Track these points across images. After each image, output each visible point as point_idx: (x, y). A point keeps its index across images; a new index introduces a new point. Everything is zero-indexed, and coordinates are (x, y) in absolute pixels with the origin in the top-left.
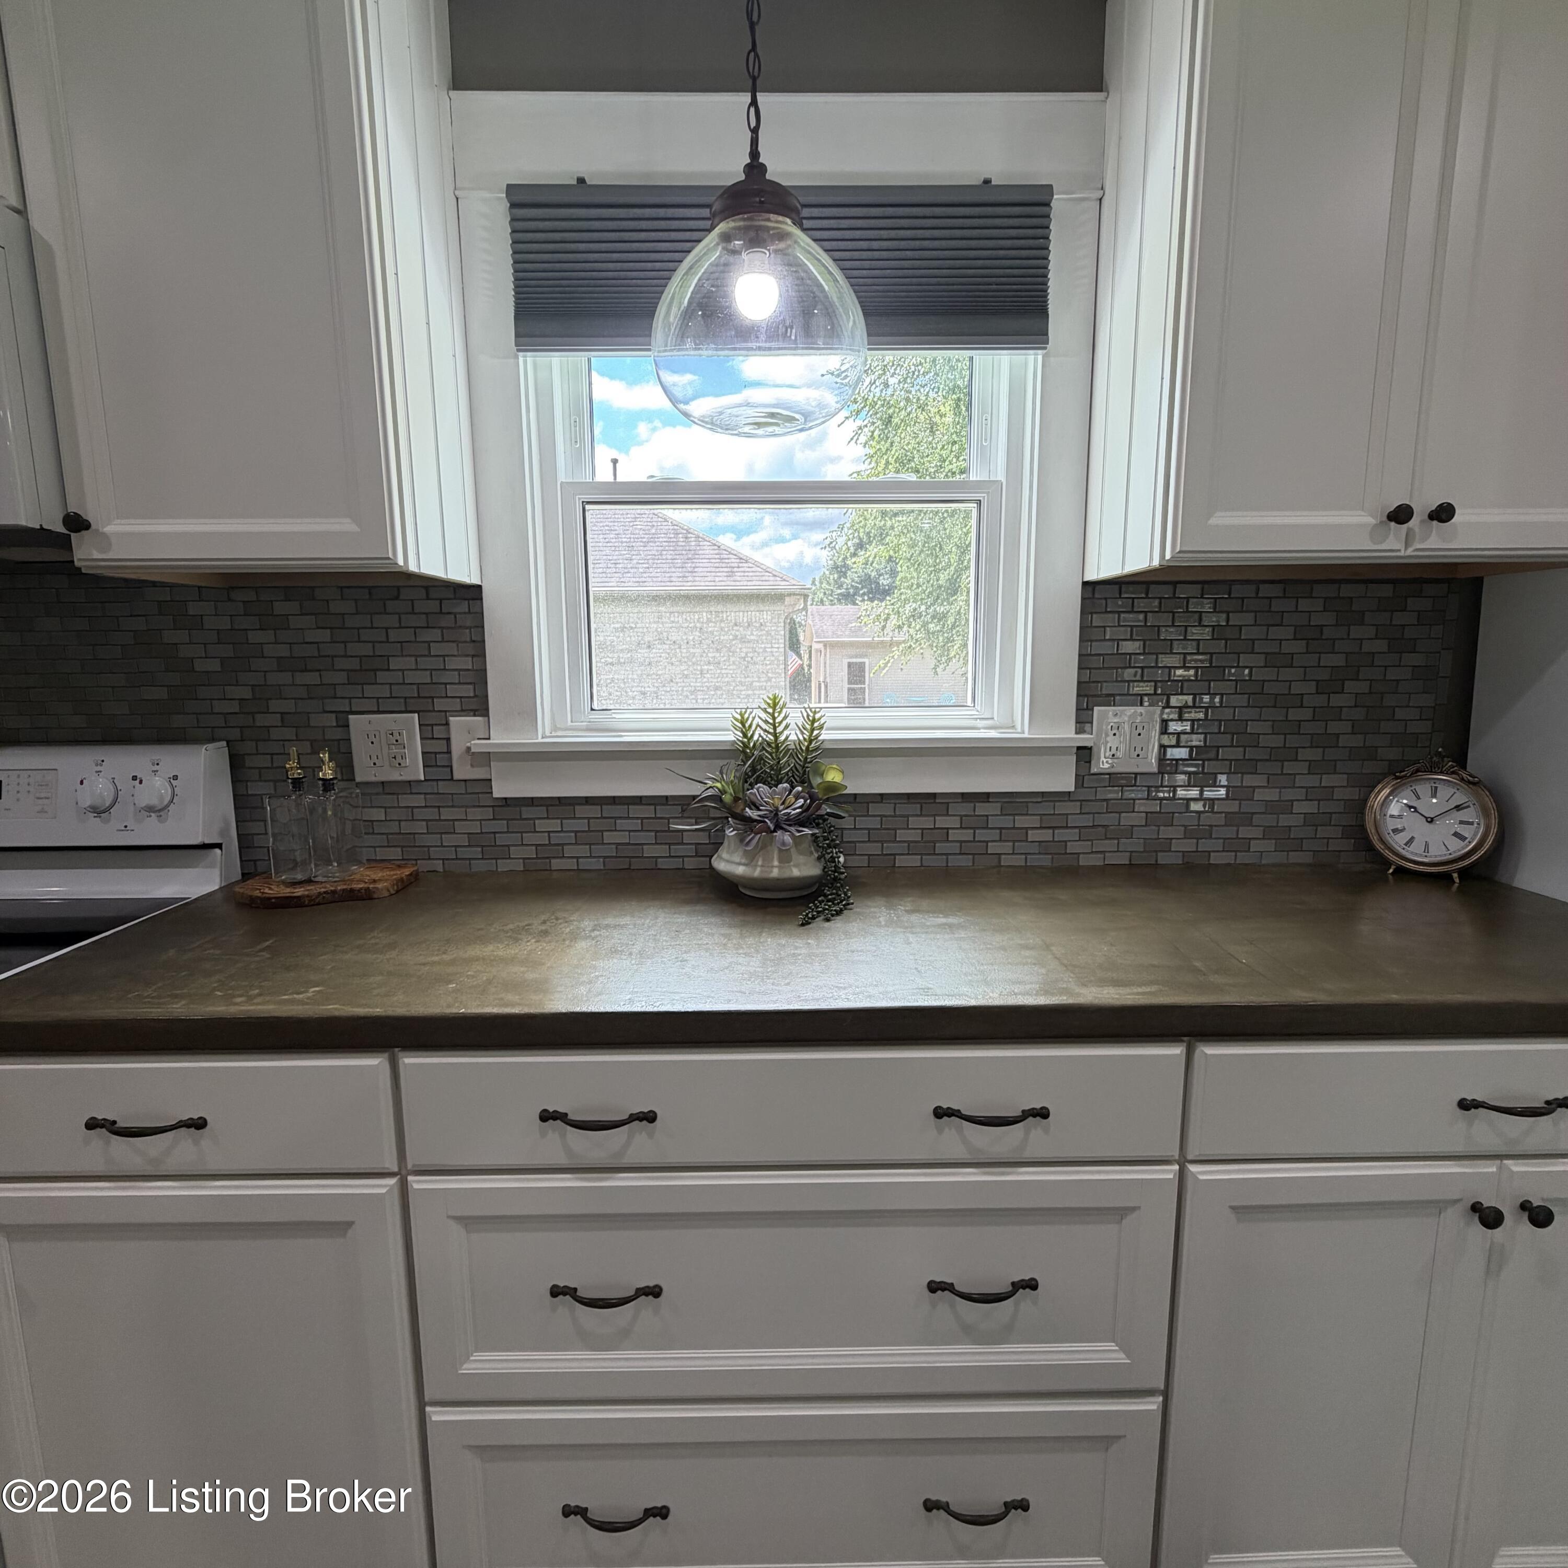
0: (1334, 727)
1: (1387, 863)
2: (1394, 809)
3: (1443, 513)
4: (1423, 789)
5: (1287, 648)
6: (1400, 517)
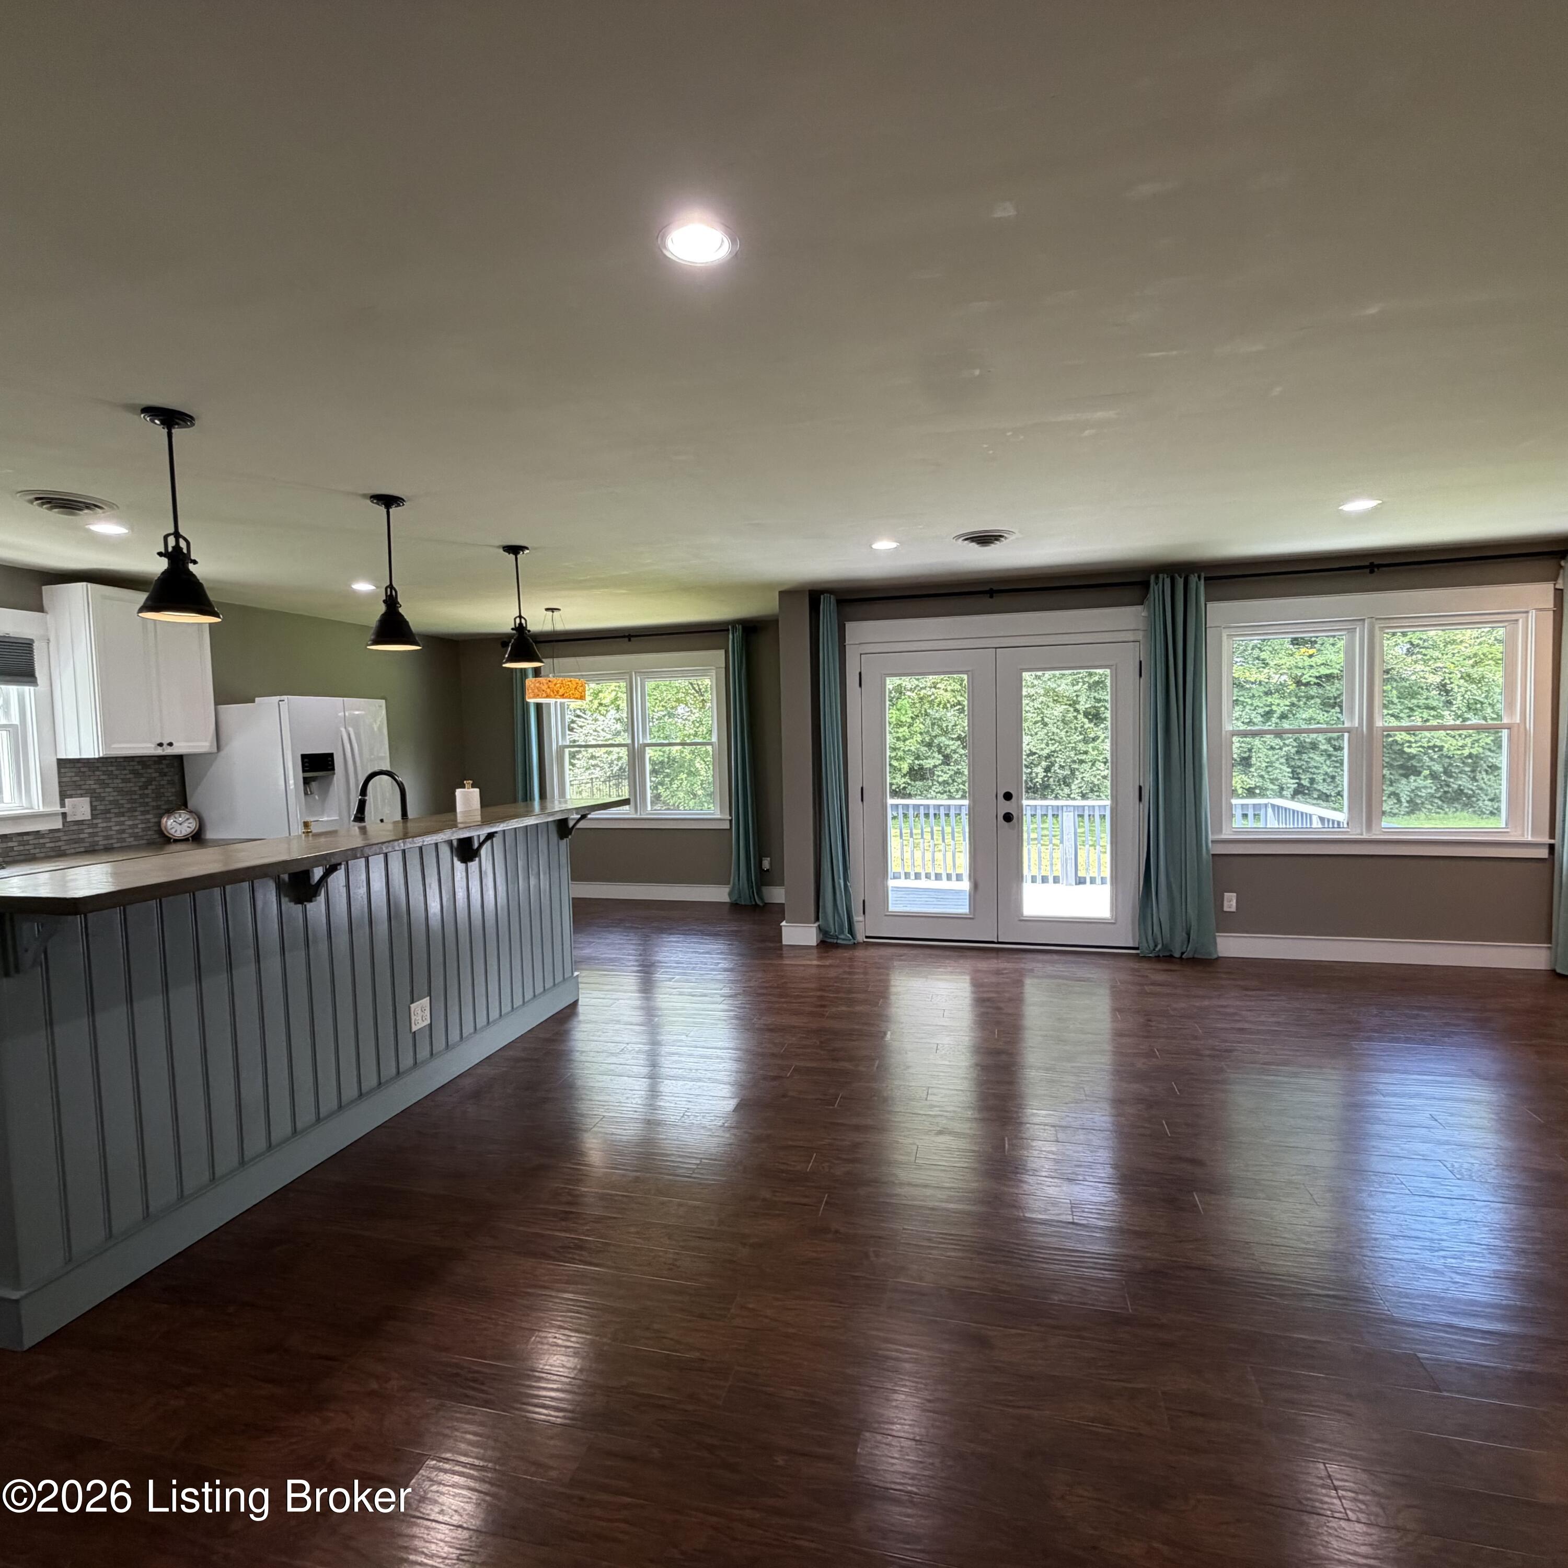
0: (147, 800)
1: (170, 838)
2: (169, 823)
3: (170, 744)
4: (177, 815)
5: (128, 777)
6: (161, 745)
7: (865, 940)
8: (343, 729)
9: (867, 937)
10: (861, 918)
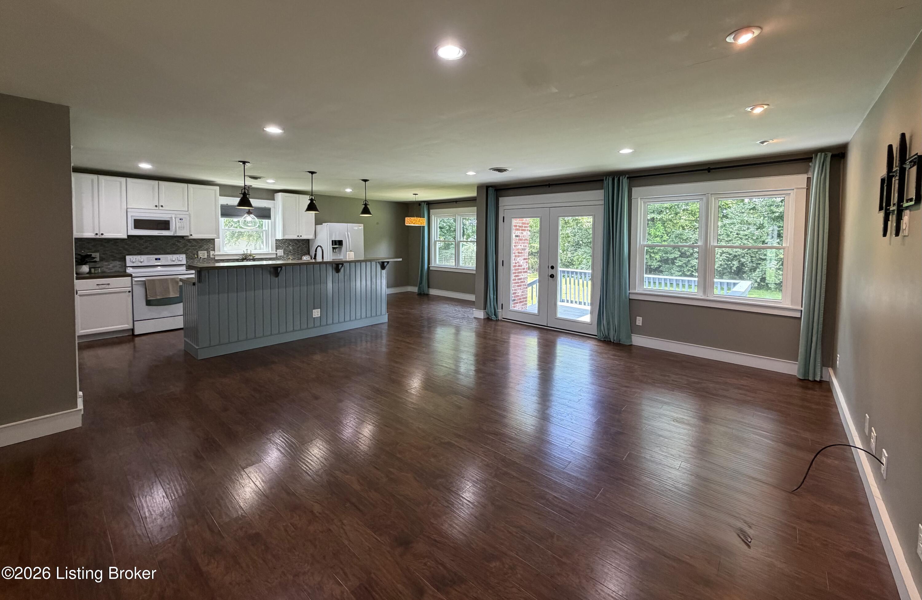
0: (298, 251)
2: (304, 258)
3: (301, 236)
4: (306, 256)
6: (298, 236)
7: (502, 319)
8: (346, 233)
9: (503, 318)
10: (500, 310)
